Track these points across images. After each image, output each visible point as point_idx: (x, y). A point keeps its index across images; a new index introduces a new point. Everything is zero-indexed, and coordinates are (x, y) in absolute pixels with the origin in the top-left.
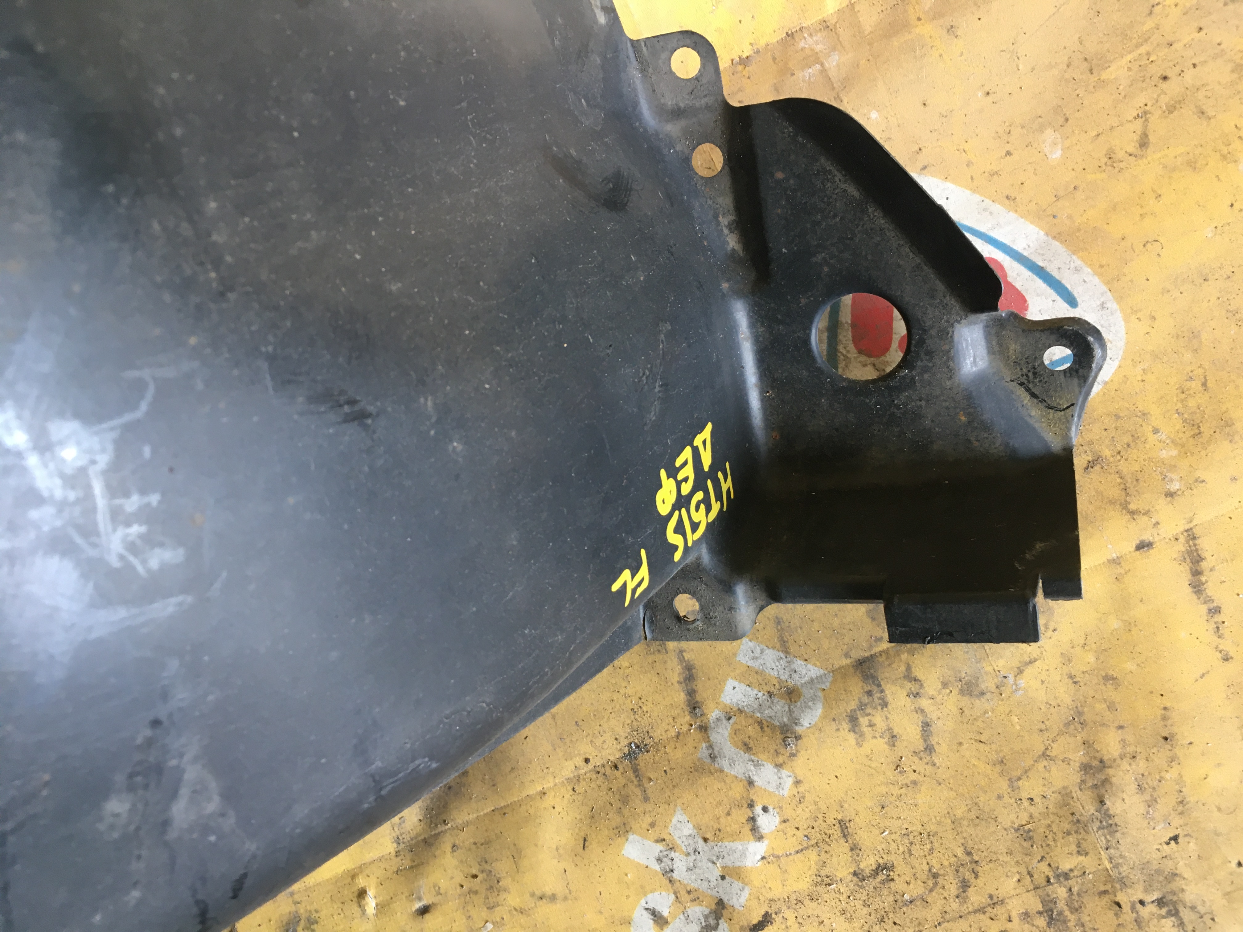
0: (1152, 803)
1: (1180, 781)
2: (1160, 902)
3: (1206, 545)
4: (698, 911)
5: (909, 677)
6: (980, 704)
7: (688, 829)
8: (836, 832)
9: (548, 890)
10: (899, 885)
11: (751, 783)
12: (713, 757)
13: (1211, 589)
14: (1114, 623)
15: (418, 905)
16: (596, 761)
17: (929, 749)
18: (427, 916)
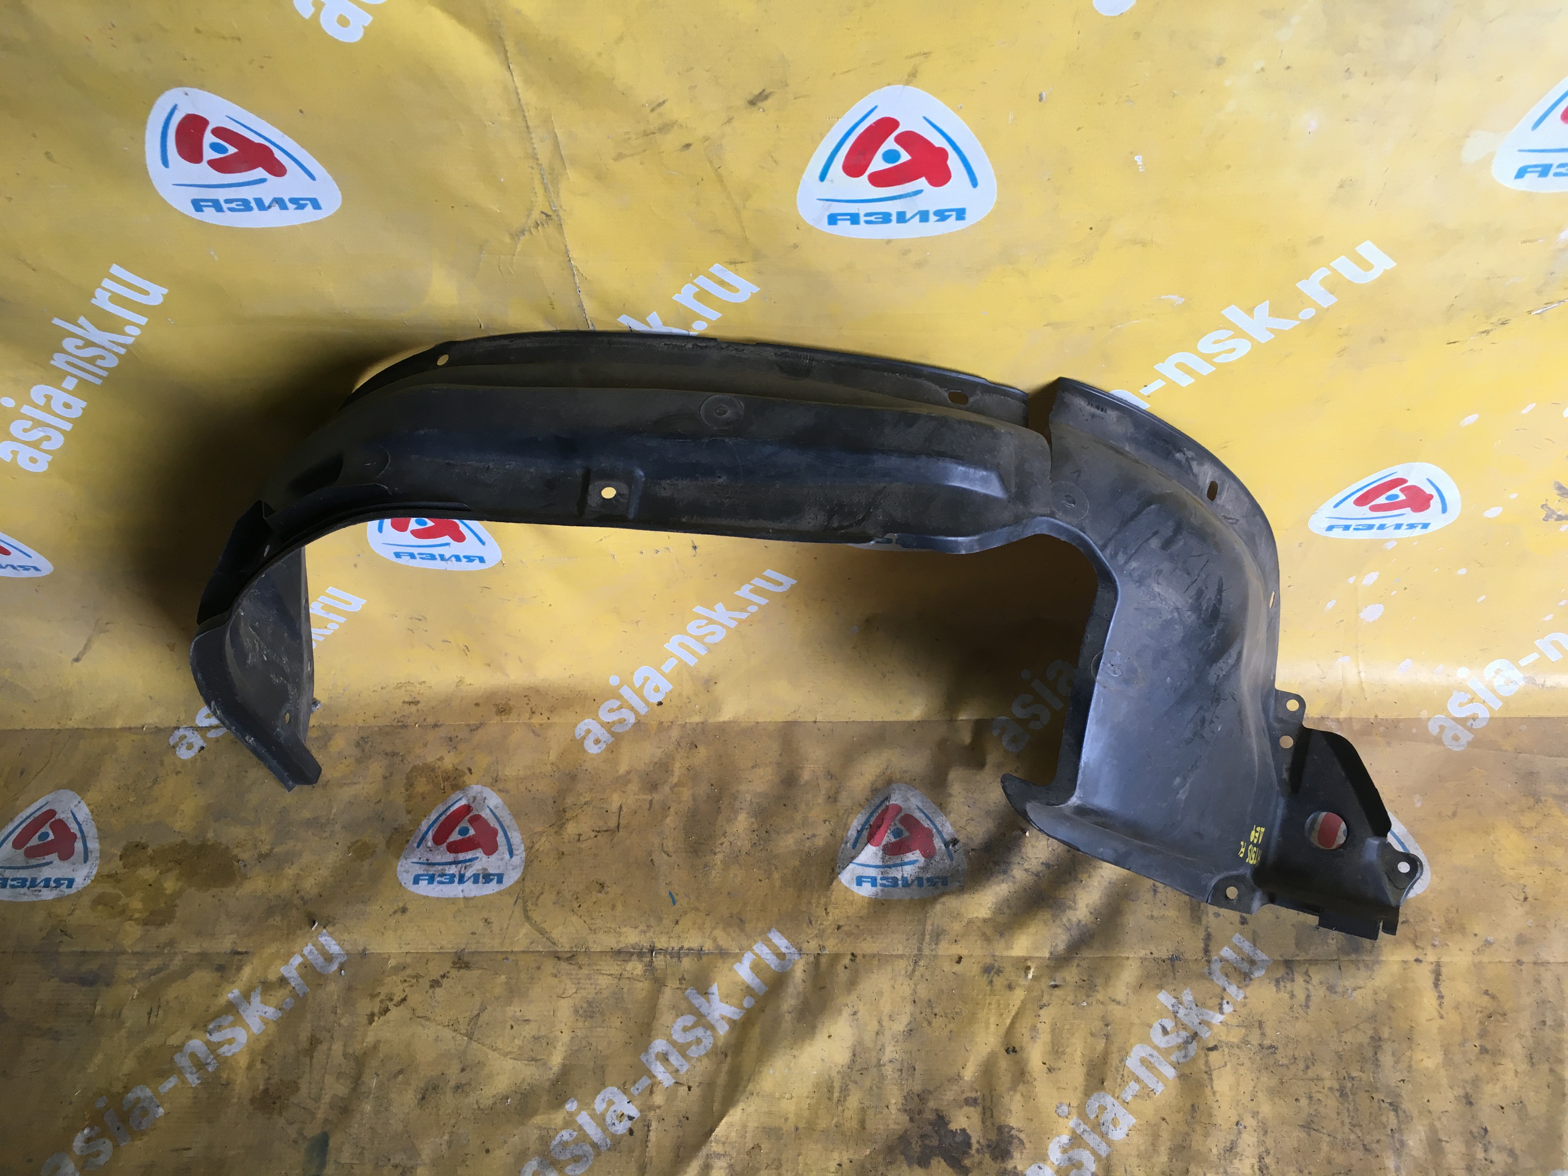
0: (1397, 1062)
1: (1411, 1058)
2: (1391, 1104)
3: (1444, 970)
4: (1184, 1034)
5: (1306, 973)
6: (1334, 996)
7: (1190, 998)
8: (1256, 1025)
9: (1118, 998)
10: (1278, 1056)
11: (1225, 989)
12: (1210, 974)
13: (1442, 988)
14: (1399, 986)
15: (1053, 983)
16: (1156, 955)
17: (1307, 1006)
18: (1056, 989)
